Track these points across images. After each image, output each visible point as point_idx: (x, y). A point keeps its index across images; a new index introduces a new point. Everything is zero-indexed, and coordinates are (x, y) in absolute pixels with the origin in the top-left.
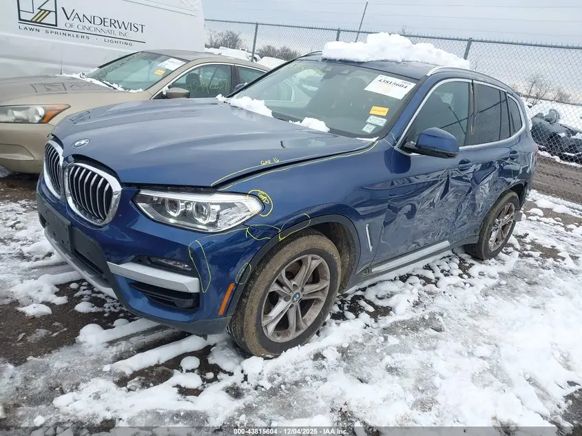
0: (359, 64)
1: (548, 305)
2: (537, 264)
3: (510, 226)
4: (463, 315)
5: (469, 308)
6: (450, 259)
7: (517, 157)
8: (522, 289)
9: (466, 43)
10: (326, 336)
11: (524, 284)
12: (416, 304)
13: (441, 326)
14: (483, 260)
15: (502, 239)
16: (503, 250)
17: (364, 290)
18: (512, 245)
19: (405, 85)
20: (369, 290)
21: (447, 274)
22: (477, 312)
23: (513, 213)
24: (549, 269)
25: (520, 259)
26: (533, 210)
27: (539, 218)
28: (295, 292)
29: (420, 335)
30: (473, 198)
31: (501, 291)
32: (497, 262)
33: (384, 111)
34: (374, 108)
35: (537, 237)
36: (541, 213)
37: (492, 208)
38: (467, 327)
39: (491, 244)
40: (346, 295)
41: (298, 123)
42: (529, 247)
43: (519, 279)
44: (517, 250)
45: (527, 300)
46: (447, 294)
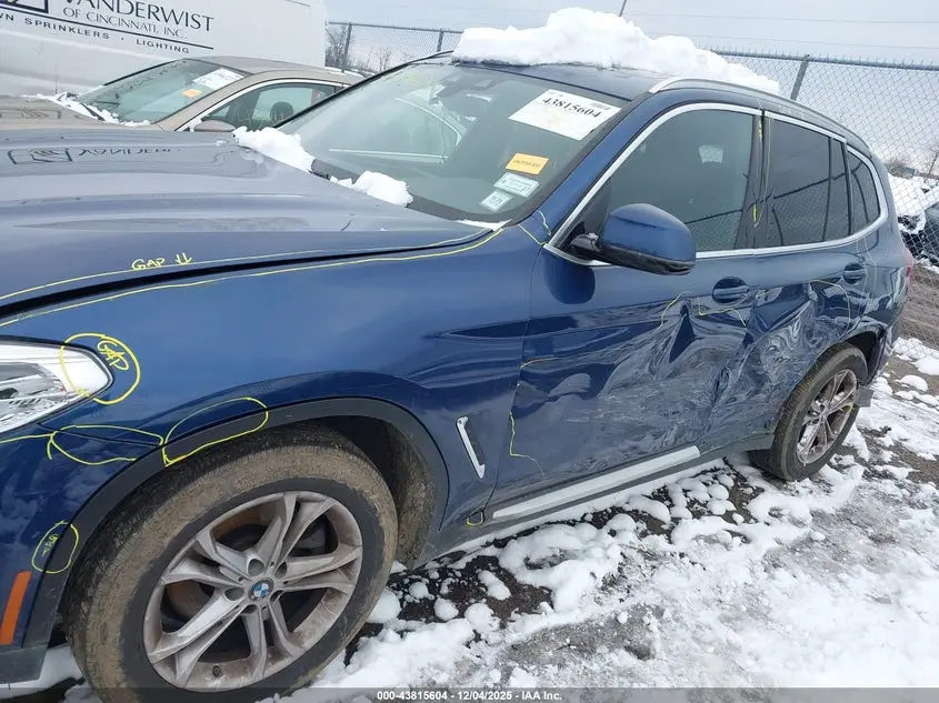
0: (518, 69)
1: (909, 598)
2: (899, 494)
3: (847, 416)
4: (709, 616)
5: (727, 597)
6: (715, 478)
7: (861, 277)
8: (858, 554)
9: (798, 64)
10: (361, 666)
11: (864, 541)
12: (610, 583)
13: (650, 643)
14: (784, 481)
15: (829, 440)
16: (833, 460)
17: (501, 544)
18: (852, 450)
19: (596, 110)
20: (513, 544)
21: (699, 510)
22: (744, 609)
23: (854, 388)
24: (925, 507)
25: (865, 482)
26: (908, 379)
27: (918, 396)
28: (255, 579)
29: (595, 667)
30: (755, 358)
31: (809, 556)
32: (815, 487)
33: (535, 164)
34: (518, 156)
35: (907, 436)
36: (922, 384)
37: (805, 379)
38: (711, 649)
39: (803, 448)
40: (457, 556)
41: (347, 183)
42: (887, 456)
43: (855, 529)
44: (861, 461)
45: (863, 580)
46: (686, 559)
